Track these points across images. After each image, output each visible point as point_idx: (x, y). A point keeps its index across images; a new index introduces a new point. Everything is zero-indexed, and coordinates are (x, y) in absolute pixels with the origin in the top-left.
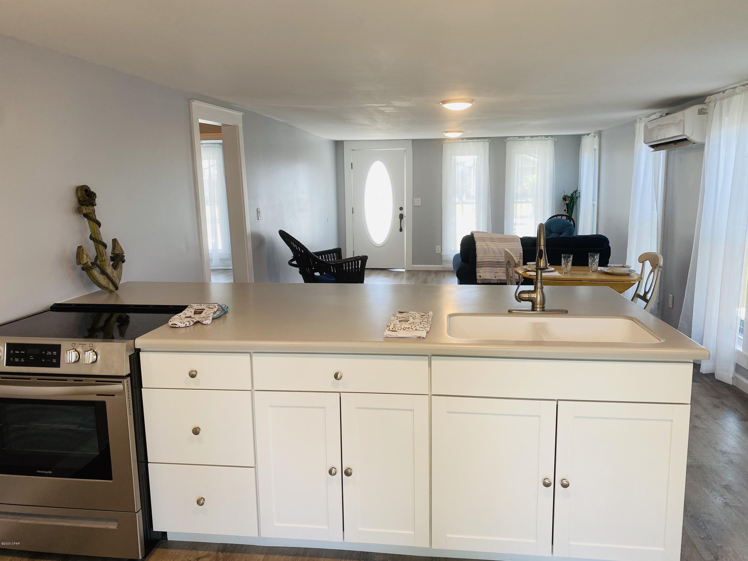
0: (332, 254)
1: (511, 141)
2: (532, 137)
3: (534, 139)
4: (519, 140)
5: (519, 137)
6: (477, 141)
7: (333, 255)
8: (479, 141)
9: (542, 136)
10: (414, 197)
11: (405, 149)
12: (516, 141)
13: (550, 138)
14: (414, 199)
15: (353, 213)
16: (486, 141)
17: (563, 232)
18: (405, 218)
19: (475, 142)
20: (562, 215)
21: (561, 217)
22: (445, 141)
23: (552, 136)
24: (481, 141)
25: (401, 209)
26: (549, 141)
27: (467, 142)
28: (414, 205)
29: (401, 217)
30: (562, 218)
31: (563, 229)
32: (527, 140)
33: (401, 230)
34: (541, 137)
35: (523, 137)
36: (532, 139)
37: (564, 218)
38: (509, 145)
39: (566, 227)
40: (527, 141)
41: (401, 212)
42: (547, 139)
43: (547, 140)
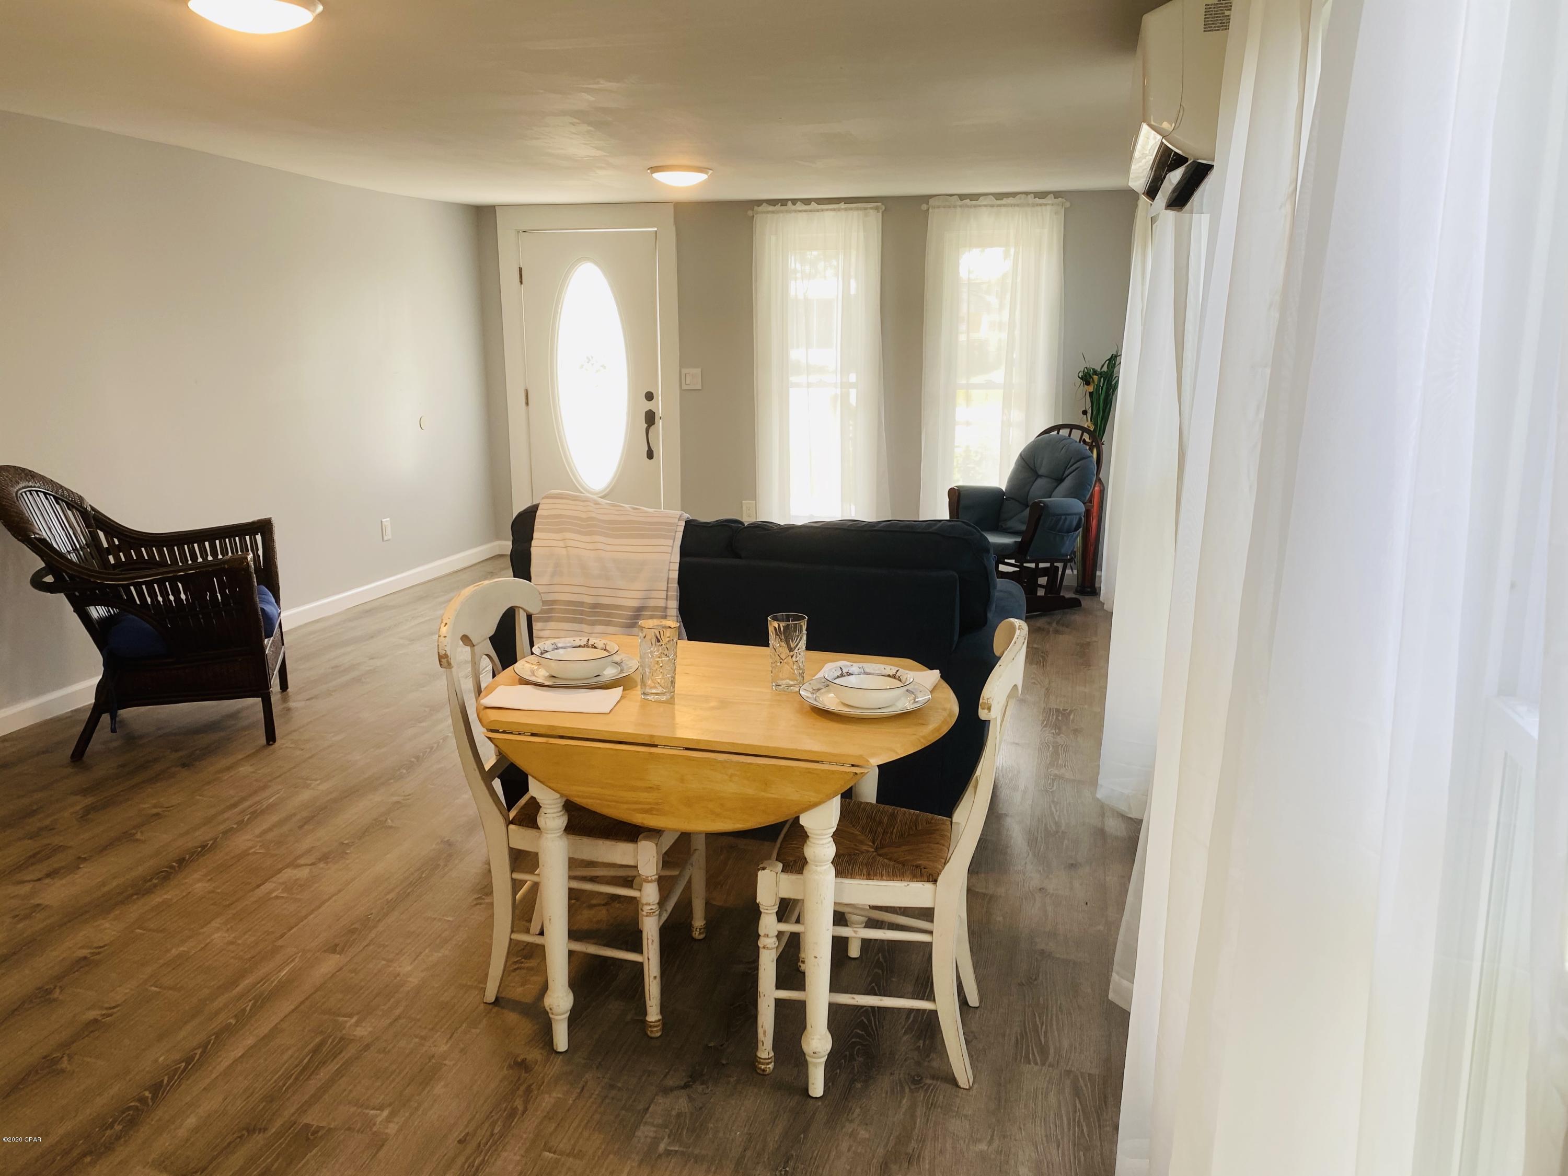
0: (237, 539)
1: (939, 207)
2: (1000, 196)
3: (1004, 201)
4: (960, 206)
5: (962, 197)
6: (846, 209)
7: (243, 541)
8: (851, 209)
9: (1027, 194)
10: (682, 365)
11: (656, 229)
12: (955, 207)
13: (1050, 200)
14: (684, 371)
15: (527, 404)
16: (871, 208)
17: (1065, 475)
18: (659, 424)
19: (839, 210)
20: (1071, 427)
21: (1068, 430)
22: (760, 209)
23: (1057, 194)
24: (857, 209)
25: (650, 396)
26: (1049, 207)
27: (818, 211)
28: (683, 388)
29: (650, 418)
30: (1070, 435)
31: (1066, 469)
32: (985, 206)
33: (650, 455)
34: (1024, 196)
35: (974, 197)
36: (999, 202)
37: (1076, 434)
38: (936, 218)
39: (1072, 461)
40: (984, 209)
41: (649, 405)
42: (1041, 201)
43: (1041, 205)
